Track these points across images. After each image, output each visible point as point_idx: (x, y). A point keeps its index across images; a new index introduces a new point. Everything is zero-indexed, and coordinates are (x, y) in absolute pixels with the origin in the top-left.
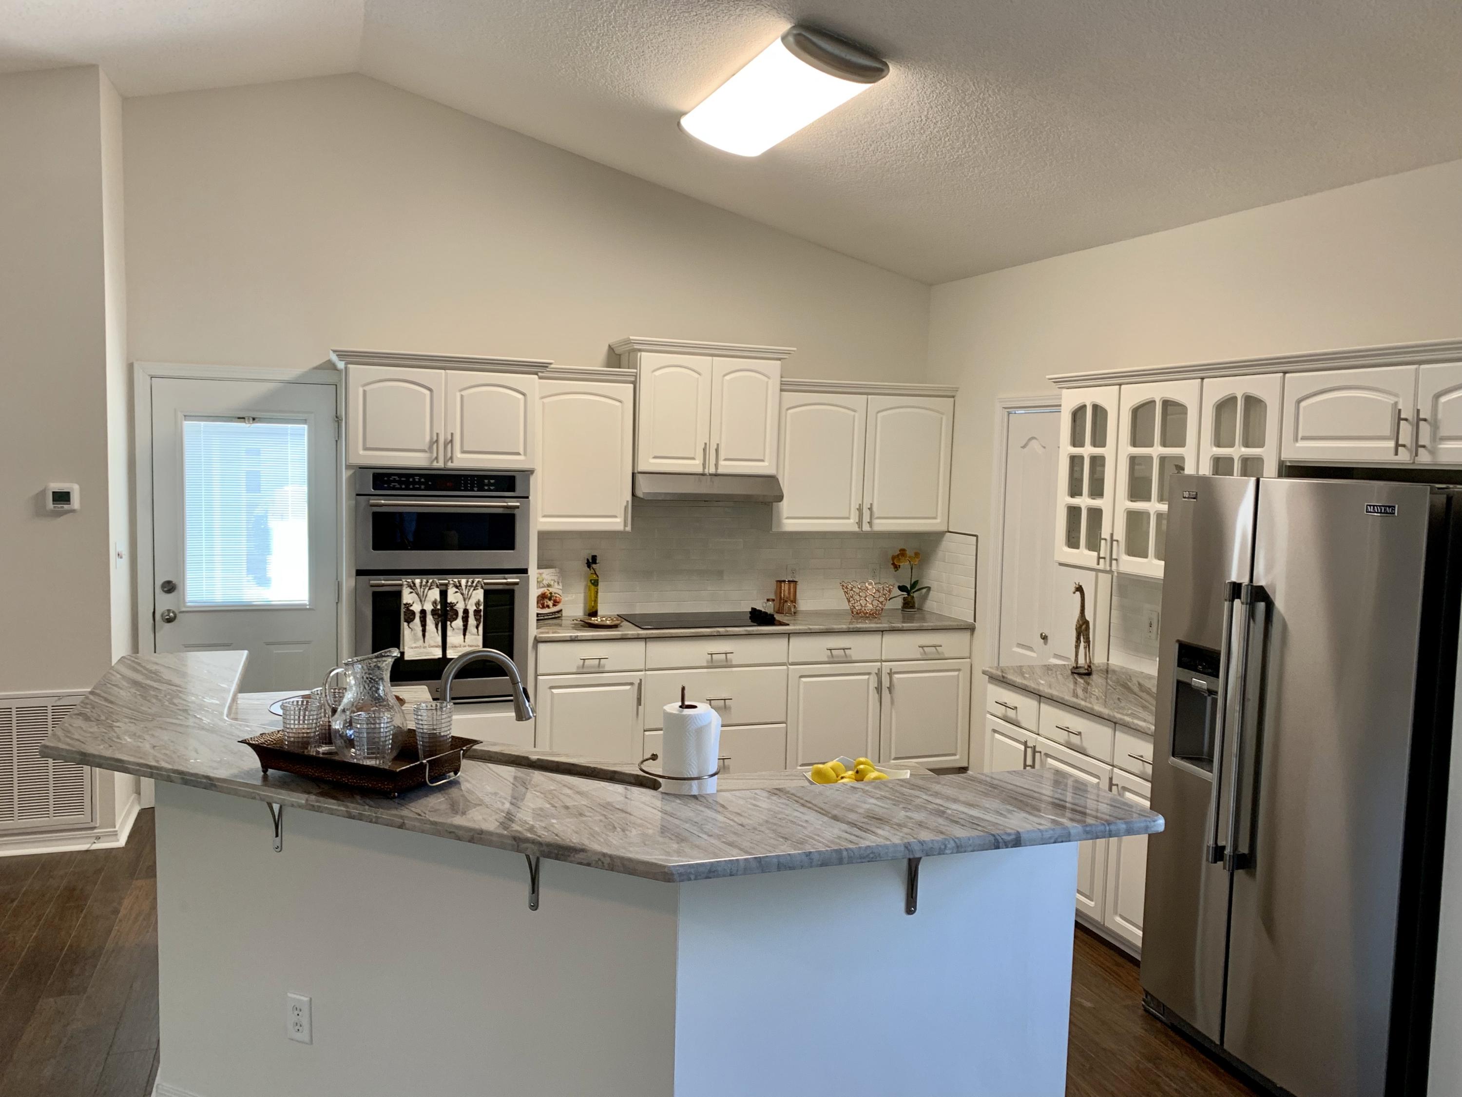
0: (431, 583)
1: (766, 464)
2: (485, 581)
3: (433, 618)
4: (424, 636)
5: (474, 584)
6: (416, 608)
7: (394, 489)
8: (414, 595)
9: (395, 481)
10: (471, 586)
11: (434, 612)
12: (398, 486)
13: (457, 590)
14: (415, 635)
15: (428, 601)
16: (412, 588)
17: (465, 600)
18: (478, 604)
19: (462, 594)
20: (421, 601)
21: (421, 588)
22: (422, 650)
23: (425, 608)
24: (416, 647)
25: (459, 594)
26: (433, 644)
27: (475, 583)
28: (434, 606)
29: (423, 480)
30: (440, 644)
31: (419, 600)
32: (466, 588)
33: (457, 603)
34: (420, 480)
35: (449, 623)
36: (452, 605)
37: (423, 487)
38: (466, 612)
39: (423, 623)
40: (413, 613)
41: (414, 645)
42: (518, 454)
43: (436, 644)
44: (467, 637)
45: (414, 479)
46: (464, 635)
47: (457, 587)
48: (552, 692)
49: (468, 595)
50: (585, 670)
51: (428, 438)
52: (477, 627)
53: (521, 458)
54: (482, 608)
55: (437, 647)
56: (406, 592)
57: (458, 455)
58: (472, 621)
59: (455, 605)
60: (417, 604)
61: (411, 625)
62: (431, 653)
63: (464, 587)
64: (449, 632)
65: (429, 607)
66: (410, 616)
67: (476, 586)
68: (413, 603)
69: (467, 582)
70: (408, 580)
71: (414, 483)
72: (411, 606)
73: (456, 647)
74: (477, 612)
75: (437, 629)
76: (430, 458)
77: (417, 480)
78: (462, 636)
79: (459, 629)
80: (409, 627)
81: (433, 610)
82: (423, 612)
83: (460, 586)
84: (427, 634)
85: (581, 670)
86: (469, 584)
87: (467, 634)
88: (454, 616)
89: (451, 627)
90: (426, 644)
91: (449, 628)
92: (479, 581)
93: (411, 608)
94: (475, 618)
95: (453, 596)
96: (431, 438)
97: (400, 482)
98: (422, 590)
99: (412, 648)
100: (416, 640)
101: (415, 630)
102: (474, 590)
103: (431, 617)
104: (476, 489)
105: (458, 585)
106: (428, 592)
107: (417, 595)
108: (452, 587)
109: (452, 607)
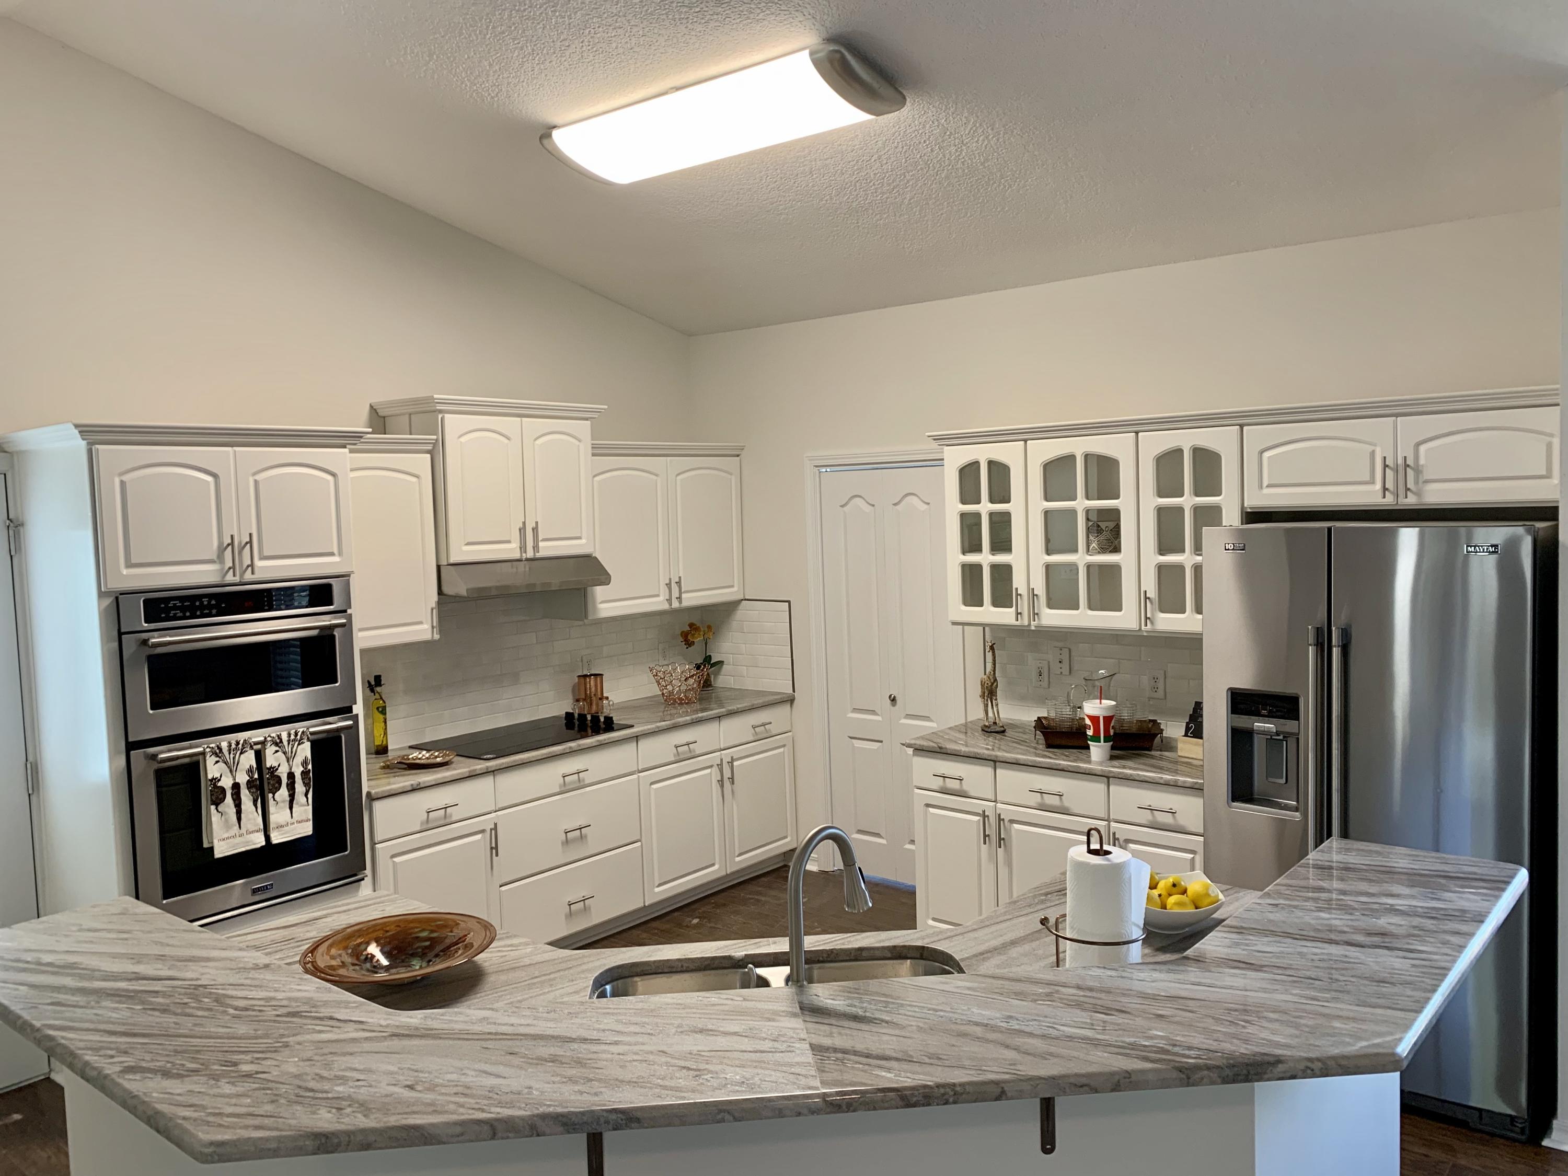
0: (243, 745)
1: (583, 541)
2: (311, 730)
3: (250, 792)
4: (239, 819)
5: (299, 737)
6: (226, 783)
7: (175, 618)
8: (221, 765)
9: (175, 608)
10: (294, 740)
11: (250, 784)
12: (180, 614)
13: (277, 748)
14: (227, 821)
15: (241, 770)
16: (217, 756)
17: (288, 761)
18: (305, 763)
19: (285, 753)
20: (231, 771)
21: (230, 753)
22: (238, 840)
23: (237, 781)
24: (228, 838)
25: (280, 753)
26: (252, 828)
27: (299, 734)
28: (249, 776)
29: (213, 602)
30: (262, 827)
31: (228, 771)
32: (289, 744)
33: (279, 766)
34: (209, 602)
35: (270, 795)
36: (273, 770)
37: (214, 611)
38: (291, 776)
39: (237, 802)
40: (223, 790)
41: (226, 835)
42: (332, 554)
43: (256, 828)
44: (294, 810)
45: (202, 603)
46: (291, 808)
47: (276, 744)
48: (394, 862)
49: (292, 752)
50: (430, 826)
51: (215, 544)
52: (306, 795)
53: (336, 559)
54: (310, 767)
55: (258, 831)
56: (211, 760)
57: (259, 563)
58: (300, 787)
59: (277, 769)
60: (227, 776)
61: (220, 808)
62: (252, 841)
63: (285, 743)
64: (272, 808)
65: (242, 778)
66: (218, 796)
67: (301, 739)
68: (221, 776)
69: (289, 735)
70: (211, 746)
71: (202, 608)
72: (219, 780)
73: (282, 826)
74: (304, 774)
75: (256, 808)
76: (222, 569)
77: (206, 603)
78: (288, 811)
79: (284, 801)
80: (218, 811)
81: (248, 781)
82: (236, 787)
83: (281, 741)
84: (243, 816)
85: (425, 827)
86: (292, 737)
87: (294, 805)
88: (277, 785)
89: (274, 800)
90: (243, 830)
91: (271, 802)
92: (303, 732)
93: (219, 784)
94: (304, 783)
95: (272, 758)
96: (220, 543)
97: (183, 609)
98: (232, 756)
99: (224, 840)
100: (228, 827)
101: (225, 812)
102: (299, 744)
103: (247, 792)
104: (283, 607)
105: (278, 741)
106: (240, 757)
107: (225, 763)
108: (269, 744)
109: (272, 773)
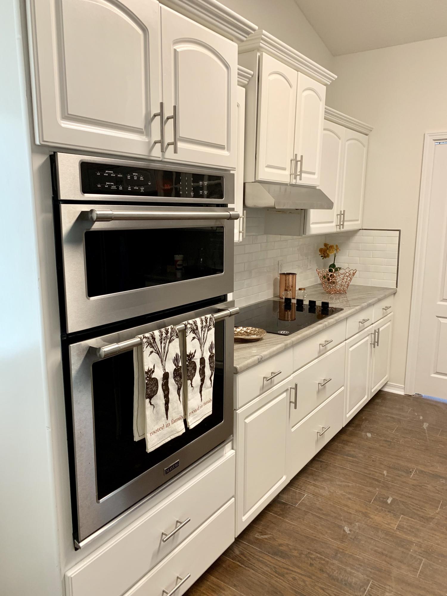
2: (215, 316)
3: (175, 380)
4: (167, 409)
6: (158, 373)
7: (111, 191)
8: (154, 355)
9: (111, 178)
11: (176, 373)
12: (114, 187)
18: (211, 347)
19: (199, 340)
20: (162, 361)
22: (166, 430)
24: (157, 430)
27: (208, 320)
28: (175, 365)
29: (142, 178)
31: (160, 361)
34: (138, 178)
37: (142, 189)
38: (202, 360)
39: (166, 393)
42: (223, 148)
46: (201, 392)
48: (245, 422)
50: (264, 390)
51: (144, 112)
52: (211, 378)
54: (214, 351)
56: (147, 352)
58: (207, 371)
60: (158, 367)
61: (153, 402)
63: (200, 329)
65: (170, 368)
67: (209, 324)
69: (201, 320)
71: (133, 182)
72: (153, 372)
73: (195, 411)
74: (211, 358)
75: (179, 396)
76: (149, 142)
77: (136, 178)
81: (175, 369)
83: (197, 328)
84: (170, 405)
85: (261, 392)
86: (204, 324)
87: (203, 389)
89: (192, 386)
92: (210, 319)
93: (153, 376)
94: (210, 366)
96: (148, 113)
103: (173, 381)
105: (195, 328)
106: (169, 345)
107: (158, 354)
108: (189, 332)
109: (190, 360)
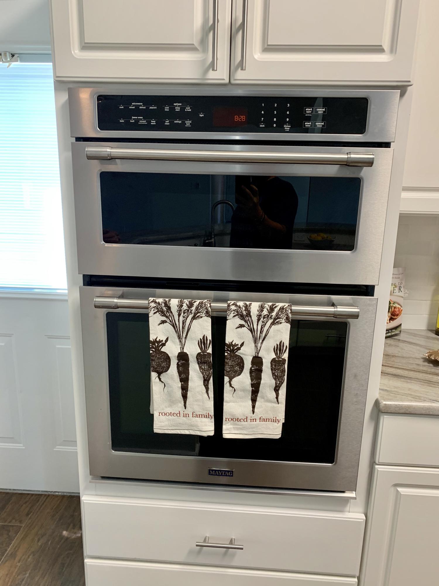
0: (197, 308)
2: (294, 308)
3: (200, 368)
4: (185, 397)
5: (274, 314)
6: (172, 349)
7: (136, 127)
8: (168, 326)
9: (137, 112)
10: (268, 317)
12: (144, 122)
13: (243, 322)
14: (170, 394)
15: (192, 339)
16: (164, 315)
17: (255, 341)
18: (279, 349)
19: (252, 330)
20: (179, 337)
21: (179, 315)
22: (182, 419)
23: (185, 350)
24: (170, 414)
25: (245, 330)
26: (199, 411)
27: (276, 310)
28: (201, 349)
29: (188, 109)
30: (212, 413)
31: (176, 336)
32: (259, 320)
33: (242, 344)
34: (183, 109)
35: (226, 379)
36: (234, 348)
37: (188, 123)
38: (257, 361)
39: (183, 376)
40: (167, 359)
41: (168, 410)
42: (378, 49)
43: (204, 413)
44: (257, 404)
45: (172, 109)
46: (254, 401)
47: (242, 317)
49: (261, 332)
51: (198, 21)
52: (277, 390)
53: (383, 58)
54: (286, 356)
55: (206, 417)
56: (154, 319)
57: (256, 55)
58: (268, 378)
59: (239, 349)
60: (174, 342)
61: (162, 376)
62: (197, 426)
63: (254, 318)
65: (192, 350)
66: (162, 363)
67: (278, 317)
68: (167, 340)
69: (262, 308)
70: (158, 300)
71: (173, 114)
72: (164, 345)
73: (238, 420)
74: (276, 364)
75: (207, 388)
77: (178, 109)
78: (250, 403)
79: (244, 390)
80: (160, 380)
81: (199, 354)
82: (183, 358)
83: (249, 314)
84: (189, 394)
86: (265, 312)
88: (237, 368)
89: (231, 385)
90: (189, 411)
91: (227, 386)
92: (282, 309)
93: (163, 349)
94: (273, 374)
95: (235, 333)
96: (205, 20)
98: (181, 318)
99: (165, 414)
100: (172, 402)
101: (168, 384)
102: (273, 324)
103: (197, 367)
104: (287, 127)
105: (244, 313)
106: (191, 322)
107: (173, 326)
108: (232, 315)
109: (233, 351)
